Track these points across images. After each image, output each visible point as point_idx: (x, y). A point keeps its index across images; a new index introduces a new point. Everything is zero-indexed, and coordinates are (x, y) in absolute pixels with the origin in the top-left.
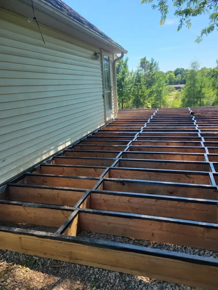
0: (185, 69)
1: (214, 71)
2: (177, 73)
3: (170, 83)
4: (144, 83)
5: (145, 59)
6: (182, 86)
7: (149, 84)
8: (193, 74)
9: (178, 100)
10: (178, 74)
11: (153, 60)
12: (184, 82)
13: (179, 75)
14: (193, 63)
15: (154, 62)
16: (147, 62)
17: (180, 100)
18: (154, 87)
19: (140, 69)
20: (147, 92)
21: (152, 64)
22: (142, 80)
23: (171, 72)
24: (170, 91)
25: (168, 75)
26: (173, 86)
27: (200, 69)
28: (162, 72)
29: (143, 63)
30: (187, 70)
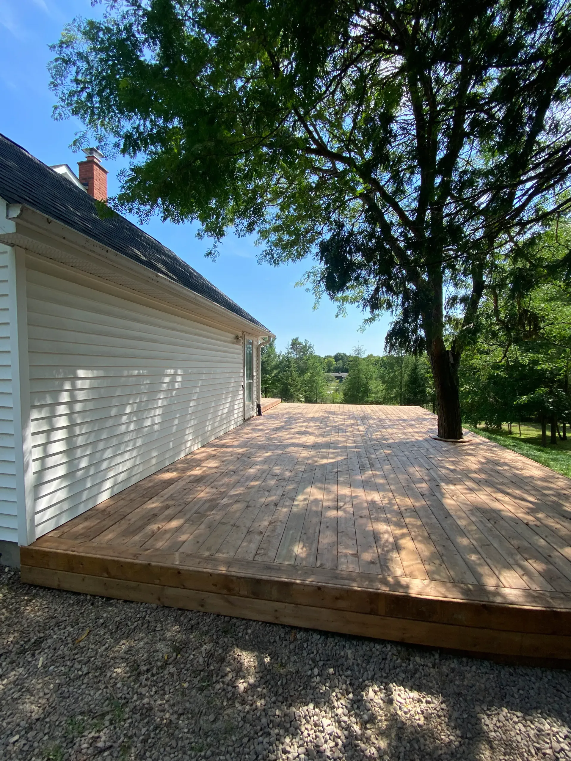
0: (348, 354)
1: (382, 360)
2: (337, 358)
3: (329, 371)
4: (296, 369)
5: (297, 339)
6: (345, 375)
7: (302, 371)
8: (356, 361)
9: (339, 393)
10: (339, 360)
11: (306, 342)
12: (346, 371)
13: (341, 361)
14: (356, 350)
15: (308, 345)
16: (300, 344)
17: (342, 393)
18: (307, 376)
19: (290, 351)
20: (299, 380)
21: (305, 347)
22: (293, 365)
23: (330, 357)
24: (329, 380)
25: (326, 360)
26: (333, 375)
27: (365, 356)
28: (319, 357)
29: (295, 344)
30: (349, 356)
